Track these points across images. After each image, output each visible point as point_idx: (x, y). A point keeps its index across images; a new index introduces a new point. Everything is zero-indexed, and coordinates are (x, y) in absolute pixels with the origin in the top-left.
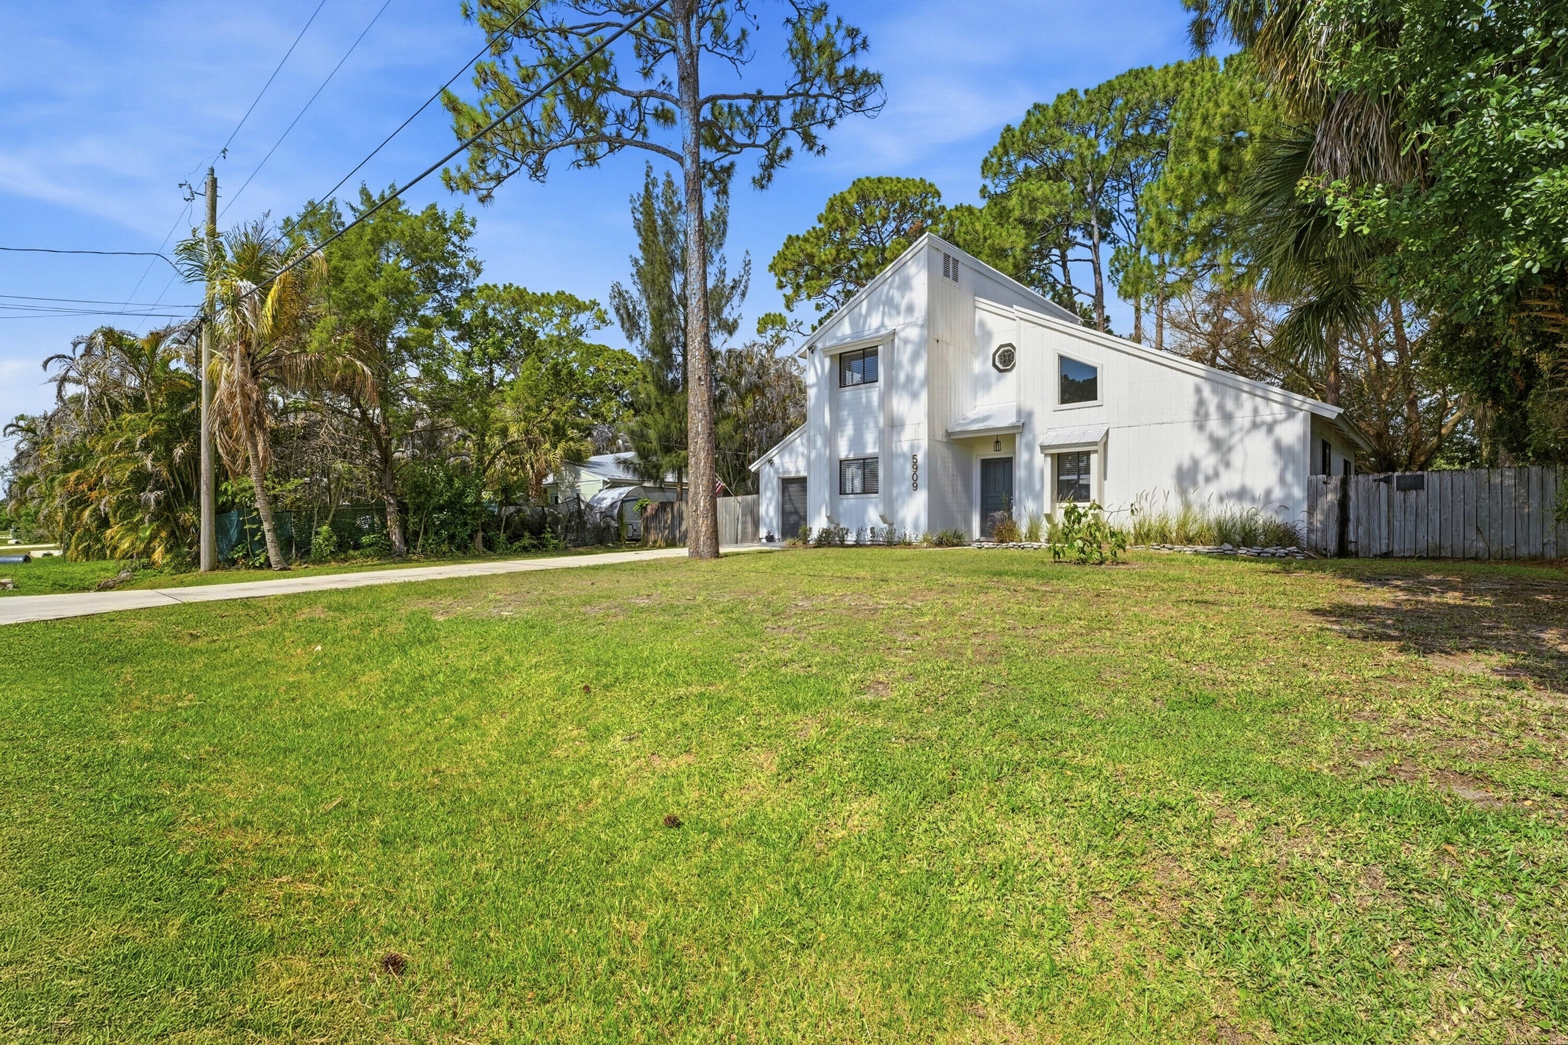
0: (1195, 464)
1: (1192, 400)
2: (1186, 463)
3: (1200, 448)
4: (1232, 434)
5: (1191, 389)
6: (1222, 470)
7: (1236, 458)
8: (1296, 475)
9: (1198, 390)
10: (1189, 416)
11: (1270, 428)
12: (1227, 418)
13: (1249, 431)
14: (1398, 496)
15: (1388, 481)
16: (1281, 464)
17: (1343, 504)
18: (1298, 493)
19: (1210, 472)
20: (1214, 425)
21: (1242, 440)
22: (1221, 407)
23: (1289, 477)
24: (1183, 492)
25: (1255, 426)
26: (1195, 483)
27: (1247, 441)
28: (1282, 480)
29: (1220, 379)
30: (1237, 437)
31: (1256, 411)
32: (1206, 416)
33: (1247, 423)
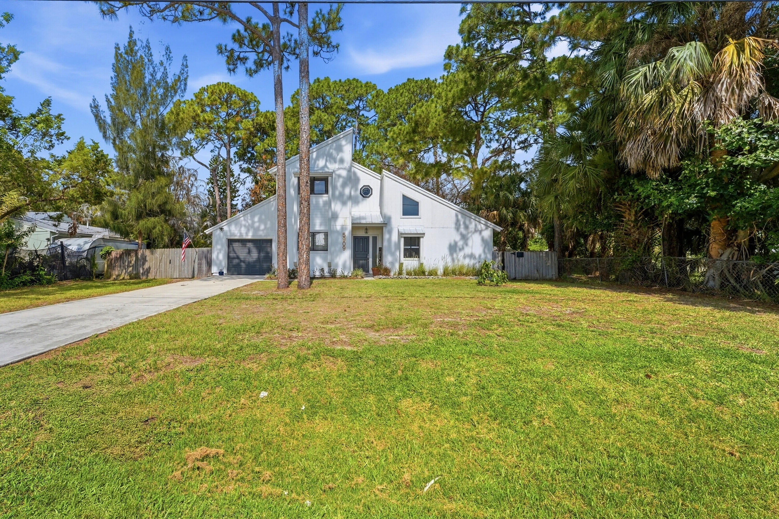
0: (456, 243)
1: (454, 219)
2: (453, 243)
3: (457, 238)
4: (468, 233)
5: (454, 215)
6: (465, 246)
7: (470, 242)
8: (489, 250)
9: (457, 216)
10: (453, 226)
11: (481, 232)
12: (467, 227)
13: (474, 233)
14: (517, 259)
15: (514, 254)
16: (484, 245)
17: (503, 261)
18: (489, 256)
19: (461, 247)
20: (462, 229)
21: (471, 236)
22: (464, 223)
23: (486, 251)
24: (451, 254)
25: (476, 231)
26: (456, 251)
27: (473, 236)
28: (484, 252)
29: (464, 213)
30: (470, 235)
31: (476, 225)
32: (460, 225)
33: (473, 230)
